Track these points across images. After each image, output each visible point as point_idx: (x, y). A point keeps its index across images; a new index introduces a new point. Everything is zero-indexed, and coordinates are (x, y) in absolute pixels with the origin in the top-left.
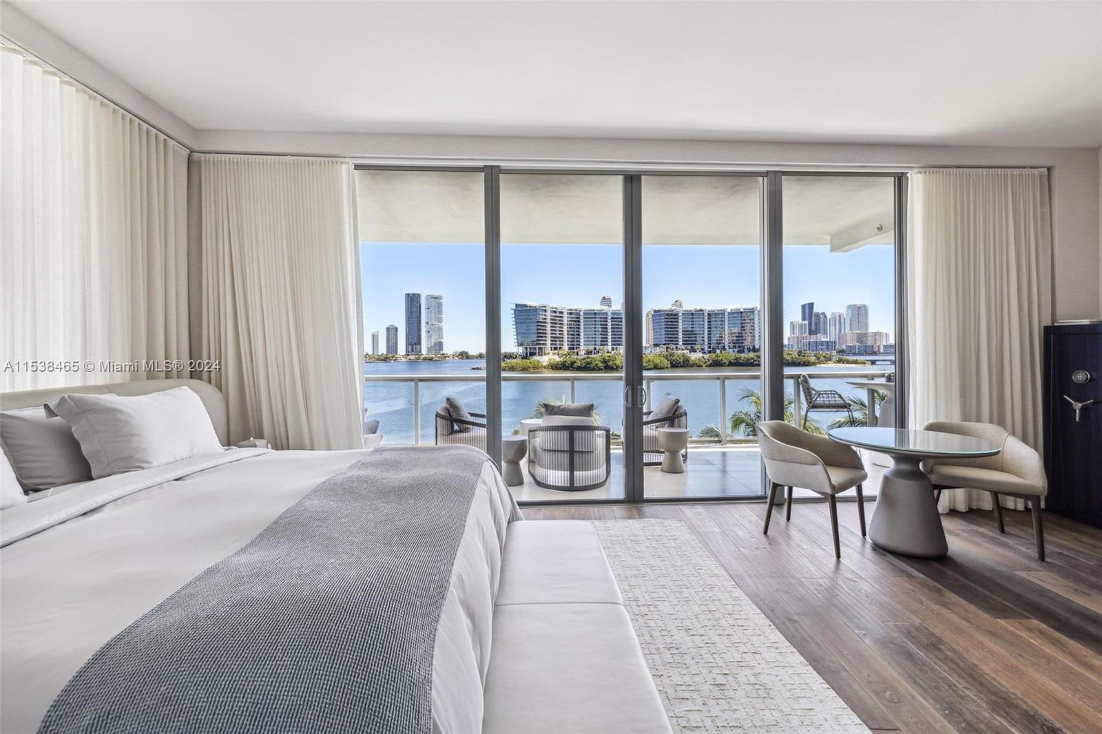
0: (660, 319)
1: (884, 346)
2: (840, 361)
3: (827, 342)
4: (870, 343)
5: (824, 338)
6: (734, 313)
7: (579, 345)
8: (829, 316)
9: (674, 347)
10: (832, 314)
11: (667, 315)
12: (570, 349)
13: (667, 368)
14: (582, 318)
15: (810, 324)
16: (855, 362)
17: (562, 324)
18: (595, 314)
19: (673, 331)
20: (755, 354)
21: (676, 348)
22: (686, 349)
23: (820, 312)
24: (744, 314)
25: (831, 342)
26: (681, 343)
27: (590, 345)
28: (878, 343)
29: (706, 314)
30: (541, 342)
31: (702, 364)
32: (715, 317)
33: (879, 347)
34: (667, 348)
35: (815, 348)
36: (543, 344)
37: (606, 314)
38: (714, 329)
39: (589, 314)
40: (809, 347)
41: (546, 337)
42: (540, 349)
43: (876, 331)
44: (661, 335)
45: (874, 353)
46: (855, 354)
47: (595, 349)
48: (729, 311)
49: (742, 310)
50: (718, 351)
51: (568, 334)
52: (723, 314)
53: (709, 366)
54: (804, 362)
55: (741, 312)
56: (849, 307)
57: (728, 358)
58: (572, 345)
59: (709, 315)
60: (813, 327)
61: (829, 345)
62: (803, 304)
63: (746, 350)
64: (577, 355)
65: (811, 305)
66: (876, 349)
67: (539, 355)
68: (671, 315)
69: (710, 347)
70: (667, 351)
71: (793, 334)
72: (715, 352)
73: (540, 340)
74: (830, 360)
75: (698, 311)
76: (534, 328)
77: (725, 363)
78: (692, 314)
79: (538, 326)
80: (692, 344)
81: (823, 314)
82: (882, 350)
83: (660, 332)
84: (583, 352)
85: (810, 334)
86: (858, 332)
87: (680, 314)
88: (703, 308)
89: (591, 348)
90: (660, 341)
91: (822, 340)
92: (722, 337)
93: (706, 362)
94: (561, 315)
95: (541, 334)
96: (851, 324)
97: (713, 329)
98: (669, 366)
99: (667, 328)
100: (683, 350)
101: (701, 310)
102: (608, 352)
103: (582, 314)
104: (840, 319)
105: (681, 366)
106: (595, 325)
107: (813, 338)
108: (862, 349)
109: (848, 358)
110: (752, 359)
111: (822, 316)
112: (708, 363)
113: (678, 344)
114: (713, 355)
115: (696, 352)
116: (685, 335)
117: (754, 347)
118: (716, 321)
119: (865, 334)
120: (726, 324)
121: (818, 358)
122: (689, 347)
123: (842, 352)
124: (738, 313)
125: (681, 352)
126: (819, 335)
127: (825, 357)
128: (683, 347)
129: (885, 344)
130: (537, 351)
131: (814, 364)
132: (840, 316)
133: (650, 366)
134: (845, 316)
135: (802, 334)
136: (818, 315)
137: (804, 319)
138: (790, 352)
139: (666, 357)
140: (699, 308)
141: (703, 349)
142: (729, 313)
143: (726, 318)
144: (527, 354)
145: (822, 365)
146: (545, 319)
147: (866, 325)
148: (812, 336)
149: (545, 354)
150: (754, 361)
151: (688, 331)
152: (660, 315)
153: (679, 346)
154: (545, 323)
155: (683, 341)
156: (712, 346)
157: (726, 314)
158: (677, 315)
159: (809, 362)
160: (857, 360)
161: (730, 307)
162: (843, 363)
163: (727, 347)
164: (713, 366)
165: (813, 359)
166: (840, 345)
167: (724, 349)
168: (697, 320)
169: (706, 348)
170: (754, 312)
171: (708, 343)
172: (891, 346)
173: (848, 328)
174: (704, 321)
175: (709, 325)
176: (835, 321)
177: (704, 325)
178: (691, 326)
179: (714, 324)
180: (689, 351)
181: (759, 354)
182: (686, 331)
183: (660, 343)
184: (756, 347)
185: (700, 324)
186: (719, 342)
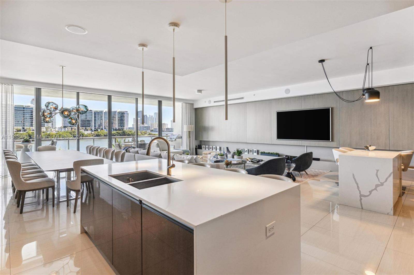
1: (166, 129)
5: (146, 125)
8: (148, 116)
10: (149, 116)
18: (24, 108)
20: (116, 131)
22: (82, 129)
25: (148, 127)
27: (19, 126)
29: (93, 113)
33: (164, 129)
34: (72, 128)
35: (142, 129)
38: (98, 120)
39: (18, 108)
40: (140, 129)
43: (164, 123)
47: (23, 128)
48: (104, 111)
50: (99, 130)
52: (102, 113)
56: (155, 113)
57: (104, 133)
59: (94, 113)
61: (148, 128)
70: (72, 130)
72: (97, 130)
74: (146, 134)
80: (86, 127)
82: (165, 130)
89: (20, 128)
92: (101, 124)
93: (93, 135)
101: (91, 111)
104: (152, 118)
106: (24, 114)
110: (115, 133)
111: (146, 116)
114: (96, 132)
115: (88, 130)
116: (82, 122)
117: (116, 129)
118: (98, 116)
120: (103, 118)
121: (142, 133)
122: (84, 128)
123: (152, 131)
129: (167, 128)
132: (152, 117)
138: (131, 131)
139: (71, 133)
141: (91, 129)
142: (104, 113)
143: (103, 115)
151: (84, 120)
155: (81, 125)
156: (96, 128)
157: (103, 113)
166: (151, 128)
167: (102, 129)
168: (88, 115)
169: (93, 129)
170: (116, 113)
171: (95, 127)
172: (168, 129)
173: (155, 121)
174: (92, 116)
175: (94, 117)
176: (150, 119)
177: (92, 117)
178: (85, 118)
179: (97, 117)
180: (84, 130)
181: (118, 131)
182: (82, 120)
183: (68, 126)
184: (117, 128)
185: (90, 117)
186: (100, 126)
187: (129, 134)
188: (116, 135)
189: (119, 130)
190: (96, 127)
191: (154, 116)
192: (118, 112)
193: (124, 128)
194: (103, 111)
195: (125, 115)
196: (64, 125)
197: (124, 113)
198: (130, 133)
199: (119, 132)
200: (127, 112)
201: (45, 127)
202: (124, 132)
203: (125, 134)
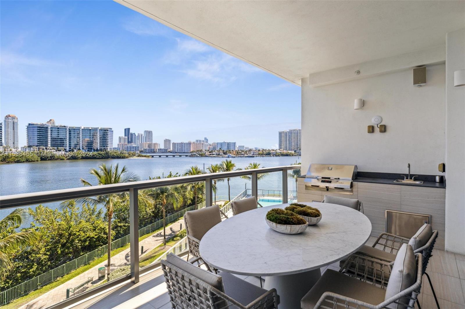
0: (34, 130)
1: (158, 149)
2: (139, 156)
3: (136, 147)
4: (153, 148)
6: (85, 130)
8: (137, 135)
9: (44, 148)
10: (138, 134)
11: (39, 127)
13: (37, 161)
15: (128, 138)
16: (145, 156)
19: (43, 138)
21: (46, 148)
22: (53, 149)
23: (133, 133)
24: (91, 131)
25: (137, 147)
26: (49, 146)
28: (156, 148)
29: (68, 129)
31: (64, 158)
32: (73, 131)
33: (156, 149)
34: (39, 148)
35: (130, 150)
40: (127, 149)
43: (156, 143)
44: (34, 140)
45: (154, 152)
46: (147, 153)
48: (83, 128)
49: (90, 128)
50: (75, 151)
52: (79, 130)
53: (68, 159)
54: (123, 157)
55: (90, 130)
56: (145, 131)
59: (69, 130)
60: (130, 140)
61: (136, 148)
62: (125, 128)
63: (92, 150)
65: (129, 129)
66: (155, 151)
68: (43, 127)
69: (70, 148)
70: (39, 150)
71: (120, 143)
72: (73, 151)
74: (135, 155)
75: (63, 127)
77: (79, 157)
78: (58, 128)
80: (57, 146)
81: (134, 134)
82: (157, 151)
83: (34, 138)
85: (128, 143)
86: (149, 143)
87: (49, 128)
88: (65, 125)
90: (34, 144)
91: (134, 146)
92: (78, 143)
96: (146, 139)
97: (72, 138)
98: (39, 159)
99: (39, 136)
100: (51, 149)
101: (64, 127)
104: (141, 137)
105: (49, 160)
107: (129, 145)
108: (150, 150)
109: (143, 154)
110: (96, 155)
111: (134, 135)
112: (68, 157)
113: (47, 146)
115: (60, 151)
116: (53, 140)
117: (97, 149)
118: (74, 133)
119: (151, 144)
120: (81, 135)
121: (129, 155)
122: (56, 148)
123: (141, 152)
124: (88, 130)
125: (50, 151)
126: (132, 143)
127: (132, 154)
128: (51, 148)
129: (159, 148)
131: (127, 157)
132: (141, 135)
133: (23, 160)
134: (144, 136)
135: (124, 143)
136: (132, 134)
137: (125, 135)
138: (116, 152)
140: (63, 125)
141: (65, 149)
143: (81, 132)
145: (131, 158)
147: (152, 140)
148: (129, 144)
150: (97, 156)
151: (56, 138)
152: (33, 127)
153: (48, 147)
155: (51, 144)
156: (72, 148)
157: (81, 130)
158: (47, 128)
159: (125, 157)
160: (146, 155)
161: (83, 126)
162: (140, 157)
163: (81, 148)
164: (71, 159)
165: (127, 155)
166: (141, 149)
167: (79, 149)
168: (61, 132)
169: (68, 149)
170: (97, 130)
171: (69, 146)
172: (161, 149)
173: (144, 141)
174: (66, 133)
175: (69, 135)
176: (139, 137)
177: (66, 135)
178: (57, 135)
179: (73, 135)
180: (55, 151)
181: (99, 152)
182: (54, 138)
183: (34, 145)
184: (99, 149)
185: (63, 135)
186: (76, 145)
187: (113, 155)
188: (98, 156)
189: (101, 150)
190: (71, 146)
191: (143, 135)
192: (99, 129)
193: (107, 149)
194: (81, 127)
195: (109, 133)
196: (29, 144)
197: (108, 130)
198: (115, 154)
199: (101, 153)
200: (111, 129)
201: (2, 147)
202: (107, 153)
203: (108, 155)
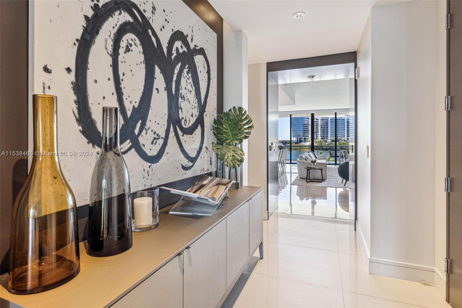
7: (328, 137)
12: (322, 139)
14: (329, 122)
17: (318, 125)
30: (306, 135)
36: (307, 136)
37: (344, 119)
41: (308, 132)
42: (305, 139)
51: (321, 131)
58: (324, 136)
64: (326, 142)
67: (304, 142)
73: (305, 134)
76: (302, 128)
79: (304, 126)
84: (329, 141)
94: (317, 121)
95: (305, 131)
102: (345, 141)
103: (329, 120)
130: (303, 140)
144: (298, 141)
146: (308, 123)
149: (308, 142)
154: (308, 125)
